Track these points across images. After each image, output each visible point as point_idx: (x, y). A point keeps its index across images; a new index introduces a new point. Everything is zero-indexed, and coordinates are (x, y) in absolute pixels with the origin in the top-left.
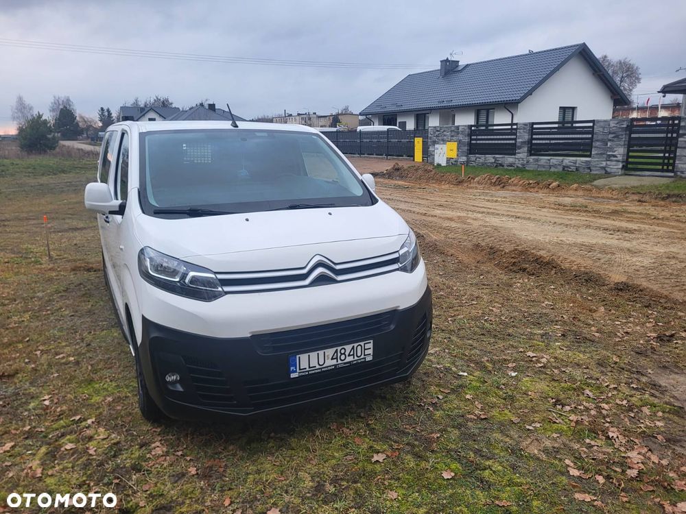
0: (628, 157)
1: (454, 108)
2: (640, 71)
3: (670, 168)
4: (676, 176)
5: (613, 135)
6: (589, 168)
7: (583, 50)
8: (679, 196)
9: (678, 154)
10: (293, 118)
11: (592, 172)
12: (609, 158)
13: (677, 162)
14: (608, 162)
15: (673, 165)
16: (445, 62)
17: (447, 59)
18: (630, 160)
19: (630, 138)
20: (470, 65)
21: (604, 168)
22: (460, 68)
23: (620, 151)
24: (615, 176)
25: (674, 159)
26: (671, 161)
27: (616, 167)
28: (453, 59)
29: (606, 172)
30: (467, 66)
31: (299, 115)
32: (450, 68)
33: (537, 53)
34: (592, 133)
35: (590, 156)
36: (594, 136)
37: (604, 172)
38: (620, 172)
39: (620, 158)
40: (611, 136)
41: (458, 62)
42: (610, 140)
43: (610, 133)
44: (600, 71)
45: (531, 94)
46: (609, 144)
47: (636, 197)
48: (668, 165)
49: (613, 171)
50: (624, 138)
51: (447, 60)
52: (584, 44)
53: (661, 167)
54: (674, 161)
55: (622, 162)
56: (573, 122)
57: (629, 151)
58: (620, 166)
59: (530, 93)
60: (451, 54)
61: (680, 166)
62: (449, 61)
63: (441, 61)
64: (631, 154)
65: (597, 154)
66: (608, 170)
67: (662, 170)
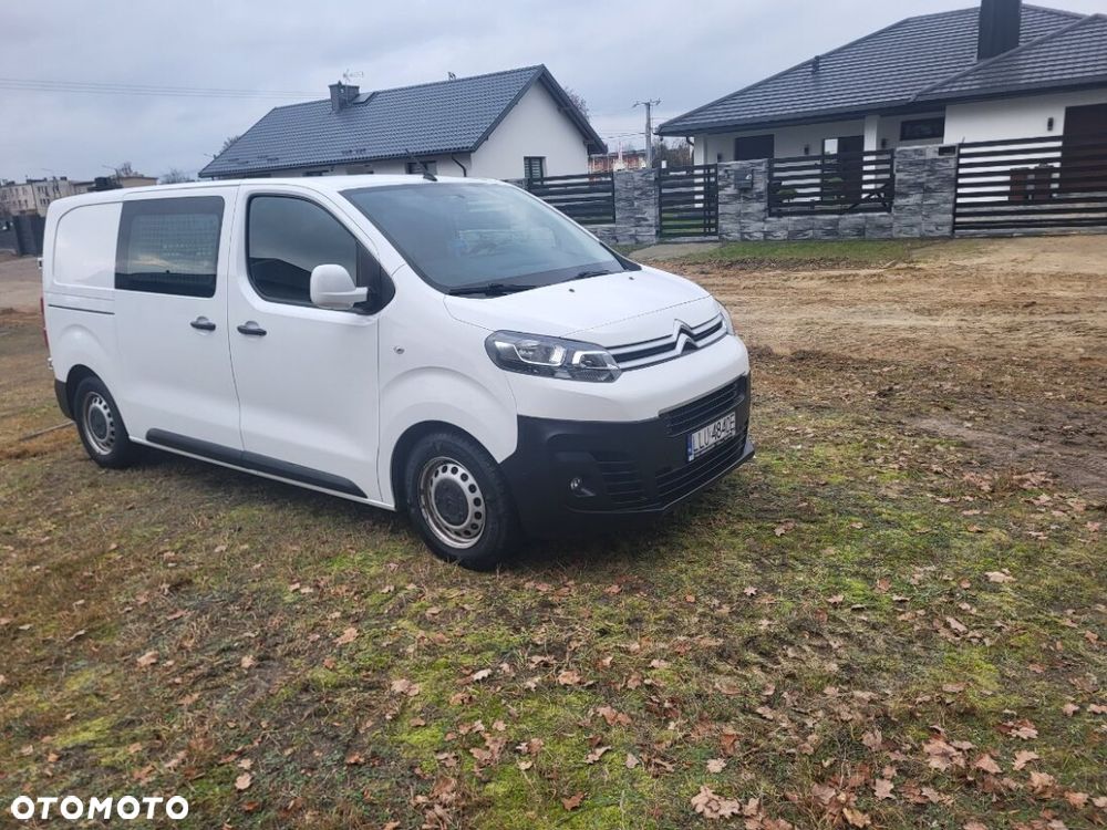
0: (662, 219)
1: (371, 161)
2: (587, 106)
3: (713, 230)
4: (721, 240)
5: (639, 192)
6: (615, 238)
7: (543, 75)
8: (743, 262)
9: (720, 212)
10: (20, 188)
11: (620, 243)
12: (639, 222)
13: (720, 222)
14: (638, 229)
15: (716, 226)
16: (337, 88)
17: (340, 83)
18: (664, 223)
19: (662, 195)
20: (378, 93)
21: (632, 236)
22: (362, 99)
23: (651, 213)
24: (650, 245)
25: (716, 217)
26: (713, 222)
27: (648, 234)
28: (349, 84)
29: (637, 242)
30: (374, 95)
31: (30, 182)
32: (345, 98)
33: (463, 80)
34: (613, 190)
35: (614, 221)
36: (616, 194)
37: (634, 242)
38: (655, 240)
39: (652, 222)
40: (636, 193)
41: (357, 88)
42: (636, 198)
43: (636, 189)
44: (567, 105)
45: (487, 139)
46: (636, 204)
47: (694, 268)
48: (710, 226)
49: (645, 239)
50: (654, 195)
51: (340, 85)
52: (543, 67)
53: (702, 230)
54: (717, 222)
55: (656, 226)
56: (543, 179)
57: (661, 212)
58: (654, 233)
59: (485, 137)
60: (345, 76)
61: (724, 226)
62: (344, 87)
63: (331, 87)
64: (664, 215)
65: (622, 218)
66: (640, 238)
67: (705, 234)
